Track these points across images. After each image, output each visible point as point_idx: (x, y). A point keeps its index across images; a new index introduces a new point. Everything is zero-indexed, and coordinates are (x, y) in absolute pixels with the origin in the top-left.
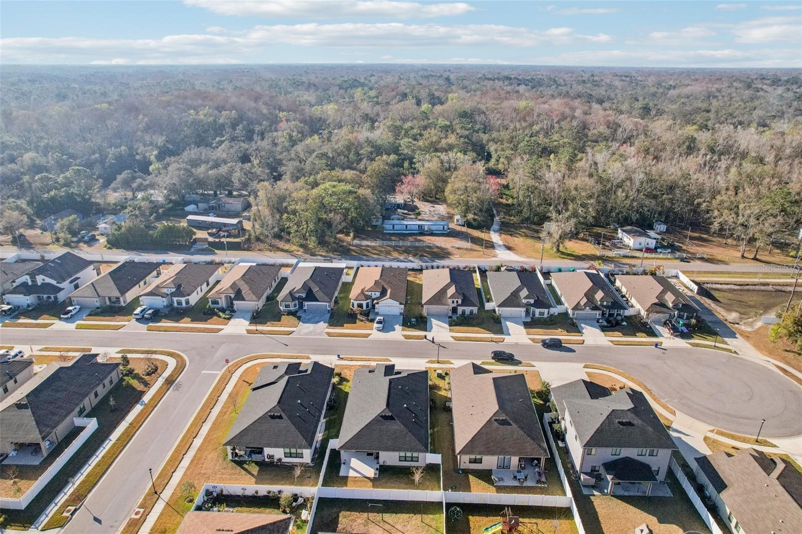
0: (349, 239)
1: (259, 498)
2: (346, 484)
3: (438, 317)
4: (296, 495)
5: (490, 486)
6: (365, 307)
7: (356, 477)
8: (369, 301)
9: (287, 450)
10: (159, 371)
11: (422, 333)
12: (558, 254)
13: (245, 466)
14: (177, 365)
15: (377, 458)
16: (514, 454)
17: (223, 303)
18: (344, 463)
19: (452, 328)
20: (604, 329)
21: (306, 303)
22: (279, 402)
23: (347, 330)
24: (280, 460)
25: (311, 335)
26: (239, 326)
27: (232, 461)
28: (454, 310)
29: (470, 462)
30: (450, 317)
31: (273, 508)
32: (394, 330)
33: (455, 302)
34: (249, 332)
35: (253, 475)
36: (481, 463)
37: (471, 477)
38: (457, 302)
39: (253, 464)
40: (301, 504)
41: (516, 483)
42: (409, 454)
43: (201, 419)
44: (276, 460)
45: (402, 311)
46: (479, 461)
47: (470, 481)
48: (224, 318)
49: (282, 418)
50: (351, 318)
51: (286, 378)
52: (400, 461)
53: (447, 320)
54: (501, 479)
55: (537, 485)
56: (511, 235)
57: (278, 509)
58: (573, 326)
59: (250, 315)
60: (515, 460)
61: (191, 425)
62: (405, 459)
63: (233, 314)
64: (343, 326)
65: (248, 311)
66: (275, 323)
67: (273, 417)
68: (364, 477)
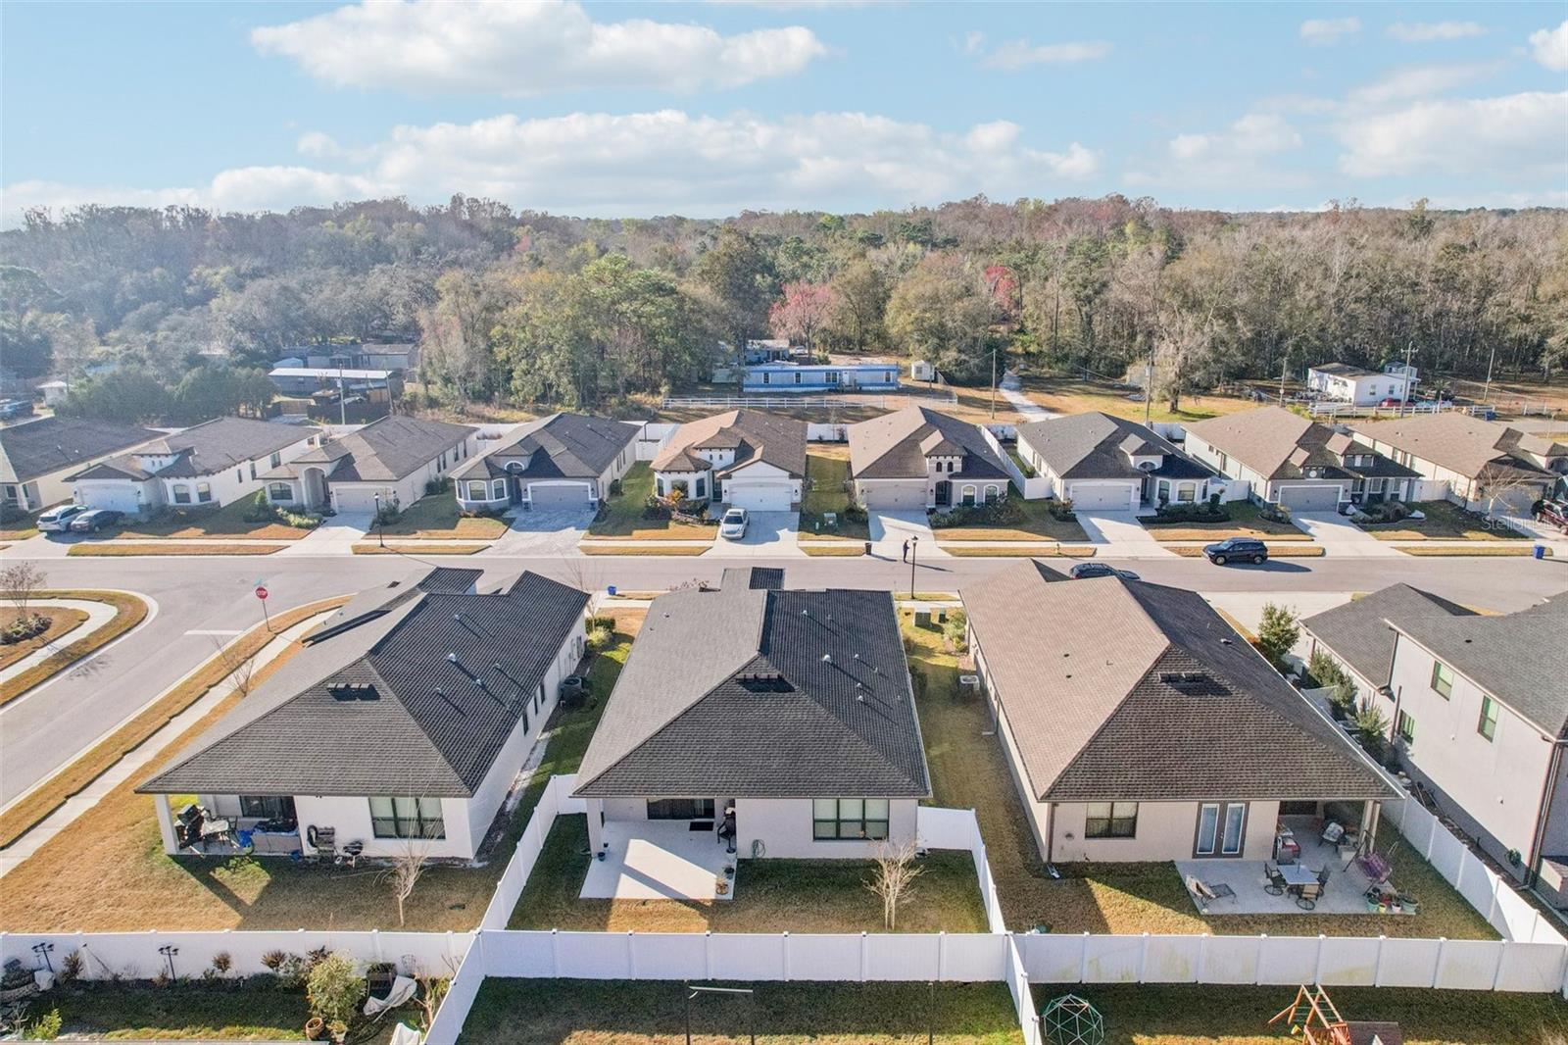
0: (659, 400)
1: (236, 986)
2: (602, 925)
3: (900, 511)
4: (387, 968)
5: (1181, 917)
6: (692, 494)
7: (644, 903)
8: (702, 474)
9: (384, 808)
10: (48, 634)
11: (861, 544)
12: (1178, 416)
13: (220, 874)
14: (115, 619)
15: (730, 833)
16: (1263, 793)
17: (302, 493)
18: (601, 856)
19: (940, 531)
20: (1365, 525)
21: (530, 485)
22: (375, 651)
23: (643, 539)
24: (356, 847)
25: (538, 553)
26: (338, 540)
27: (175, 858)
28: (943, 493)
29: (1087, 836)
30: (931, 511)
31: (279, 1026)
32: (776, 538)
33: (945, 466)
34: (357, 550)
35: (236, 903)
36: (1131, 834)
37: (1099, 890)
39: (254, 867)
40: (404, 1007)
41: (1286, 906)
42: (851, 808)
43: (126, 745)
44: (340, 851)
45: (797, 499)
46: (1127, 829)
47: (1101, 902)
48: (299, 526)
49: (376, 697)
50: (657, 516)
51: (422, 595)
52: (816, 839)
53: (926, 518)
54: (1224, 892)
55: (1373, 909)
56: (1049, 393)
57: (299, 1028)
58: (1276, 520)
59: (369, 520)
60: (1263, 817)
61: (81, 762)
62: (836, 829)
63: (325, 518)
64: (630, 534)
65: (365, 513)
66: (439, 532)
67: (343, 695)
68: (677, 900)
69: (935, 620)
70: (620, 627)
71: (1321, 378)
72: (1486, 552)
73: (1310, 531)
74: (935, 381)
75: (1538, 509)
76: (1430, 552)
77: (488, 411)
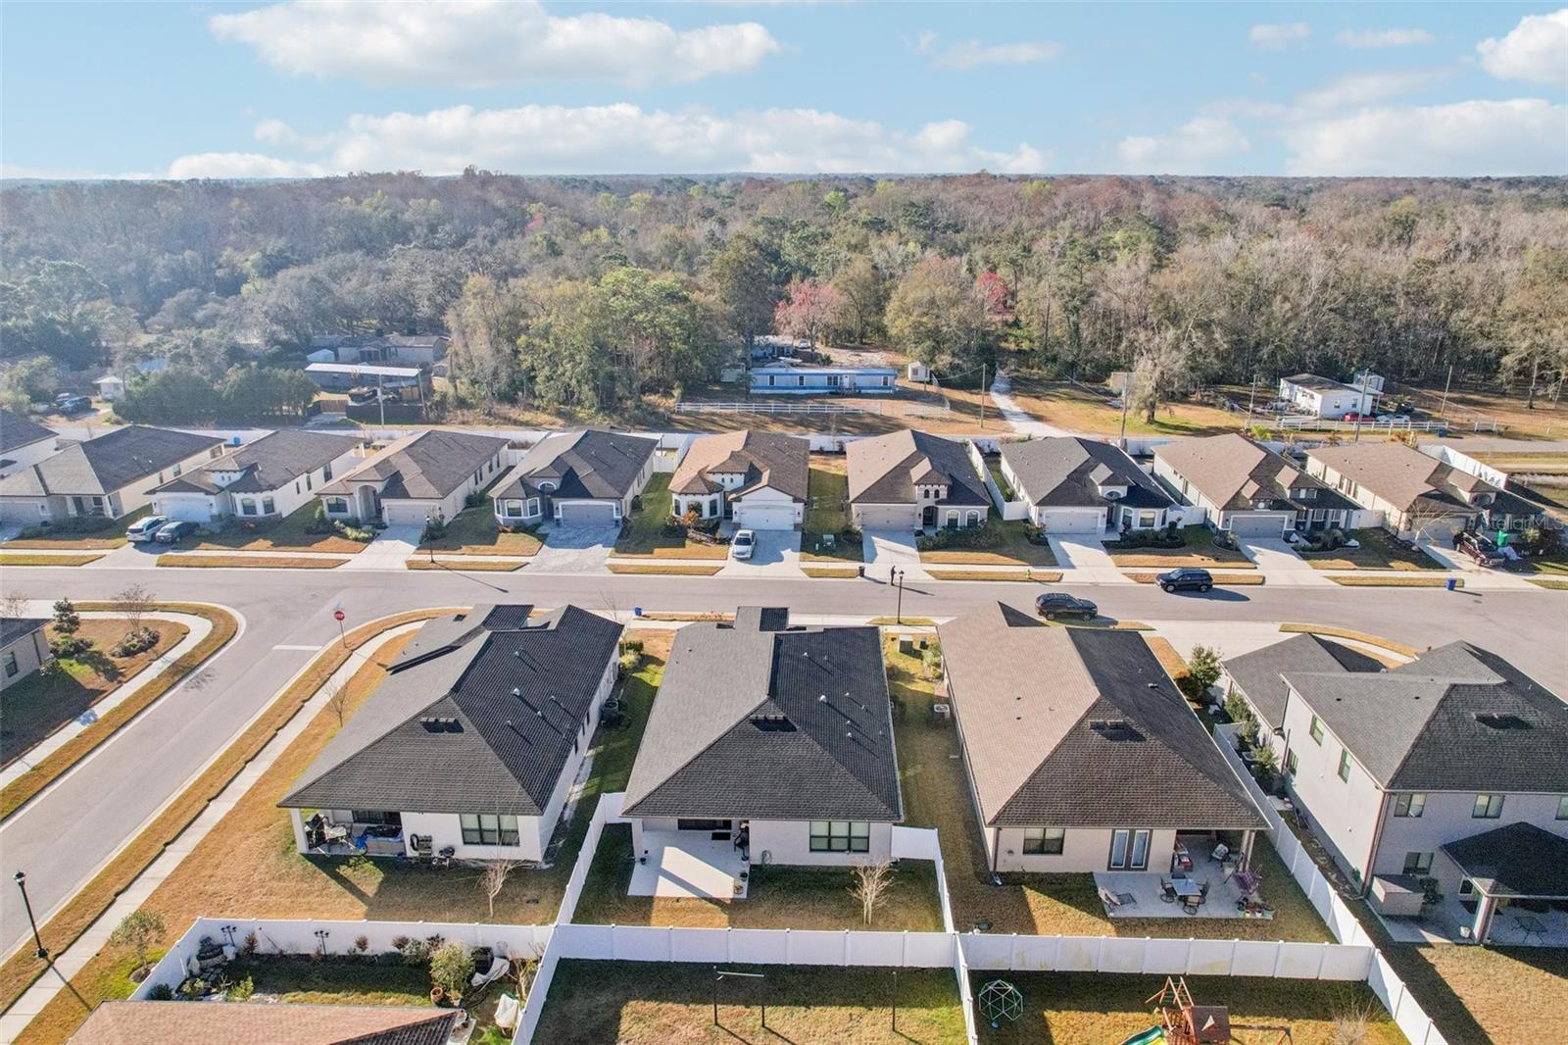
0: (671, 402)
1: (372, 962)
2: (645, 919)
3: (891, 532)
4: (486, 951)
5: (1096, 919)
6: (706, 514)
7: (678, 900)
8: (716, 496)
9: (471, 821)
10: (159, 646)
11: (855, 566)
12: (1153, 427)
13: (344, 871)
14: (212, 633)
15: (743, 843)
16: (1163, 822)
17: (356, 507)
18: (643, 860)
19: (926, 554)
20: (1304, 554)
21: (561, 504)
22: (456, 689)
23: (662, 558)
24: (449, 851)
25: (571, 571)
26: (392, 554)
27: (307, 856)
28: (930, 516)
29: (1025, 852)
30: (919, 533)
31: (410, 993)
32: (780, 559)
33: (932, 493)
34: (411, 565)
35: (361, 895)
36: (1060, 852)
37: (1032, 895)
38: (937, 493)
39: (369, 866)
40: (500, 981)
41: (1174, 911)
42: (840, 828)
43: (246, 754)
44: (436, 854)
45: (800, 520)
46: (1057, 847)
47: (1032, 906)
48: (356, 539)
49: (461, 730)
50: (674, 535)
51: (486, 634)
52: (811, 850)
53: (913, 539)
54: (1127, 899)
55: (1240, 914)
56: (1038, 398)
57: (426, 994)
58: (1226, 548)
59: (420, 533)
60: (1163, 841)
61: (213, 768)
62: (829, 844)
63: (379, 531)
64: (652, 553)
65: (415, 526)
66: (482, 547)
67: (433, 728)
68: (705, 899)
69: (917, 647)
70: (647, 650)
71: (1291, 390)
72: (1406, 582)
73: (1255, 558)
74: (930, 383)
75: (1458, 541)
76: (1357, 582)
77: (515, 413)
